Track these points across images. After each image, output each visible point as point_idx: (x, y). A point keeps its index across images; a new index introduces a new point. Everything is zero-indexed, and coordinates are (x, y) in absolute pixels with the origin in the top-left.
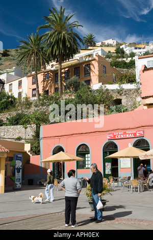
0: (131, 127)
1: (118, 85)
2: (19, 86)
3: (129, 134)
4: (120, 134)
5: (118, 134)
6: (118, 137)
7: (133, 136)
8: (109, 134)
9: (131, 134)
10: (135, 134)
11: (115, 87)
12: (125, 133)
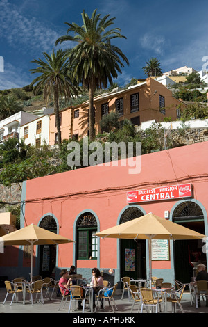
0: (170, 178)
1: (181, 122)
2: (37, 129)
3: (165, 193)
4: (149, 194)
5: (146, 194)
6: (145, 198)
7: (172, 197)
8: (131, 193)
9: (169, 192)
10: (175, 193)
11: (176, 125)
12: (157, 191)
